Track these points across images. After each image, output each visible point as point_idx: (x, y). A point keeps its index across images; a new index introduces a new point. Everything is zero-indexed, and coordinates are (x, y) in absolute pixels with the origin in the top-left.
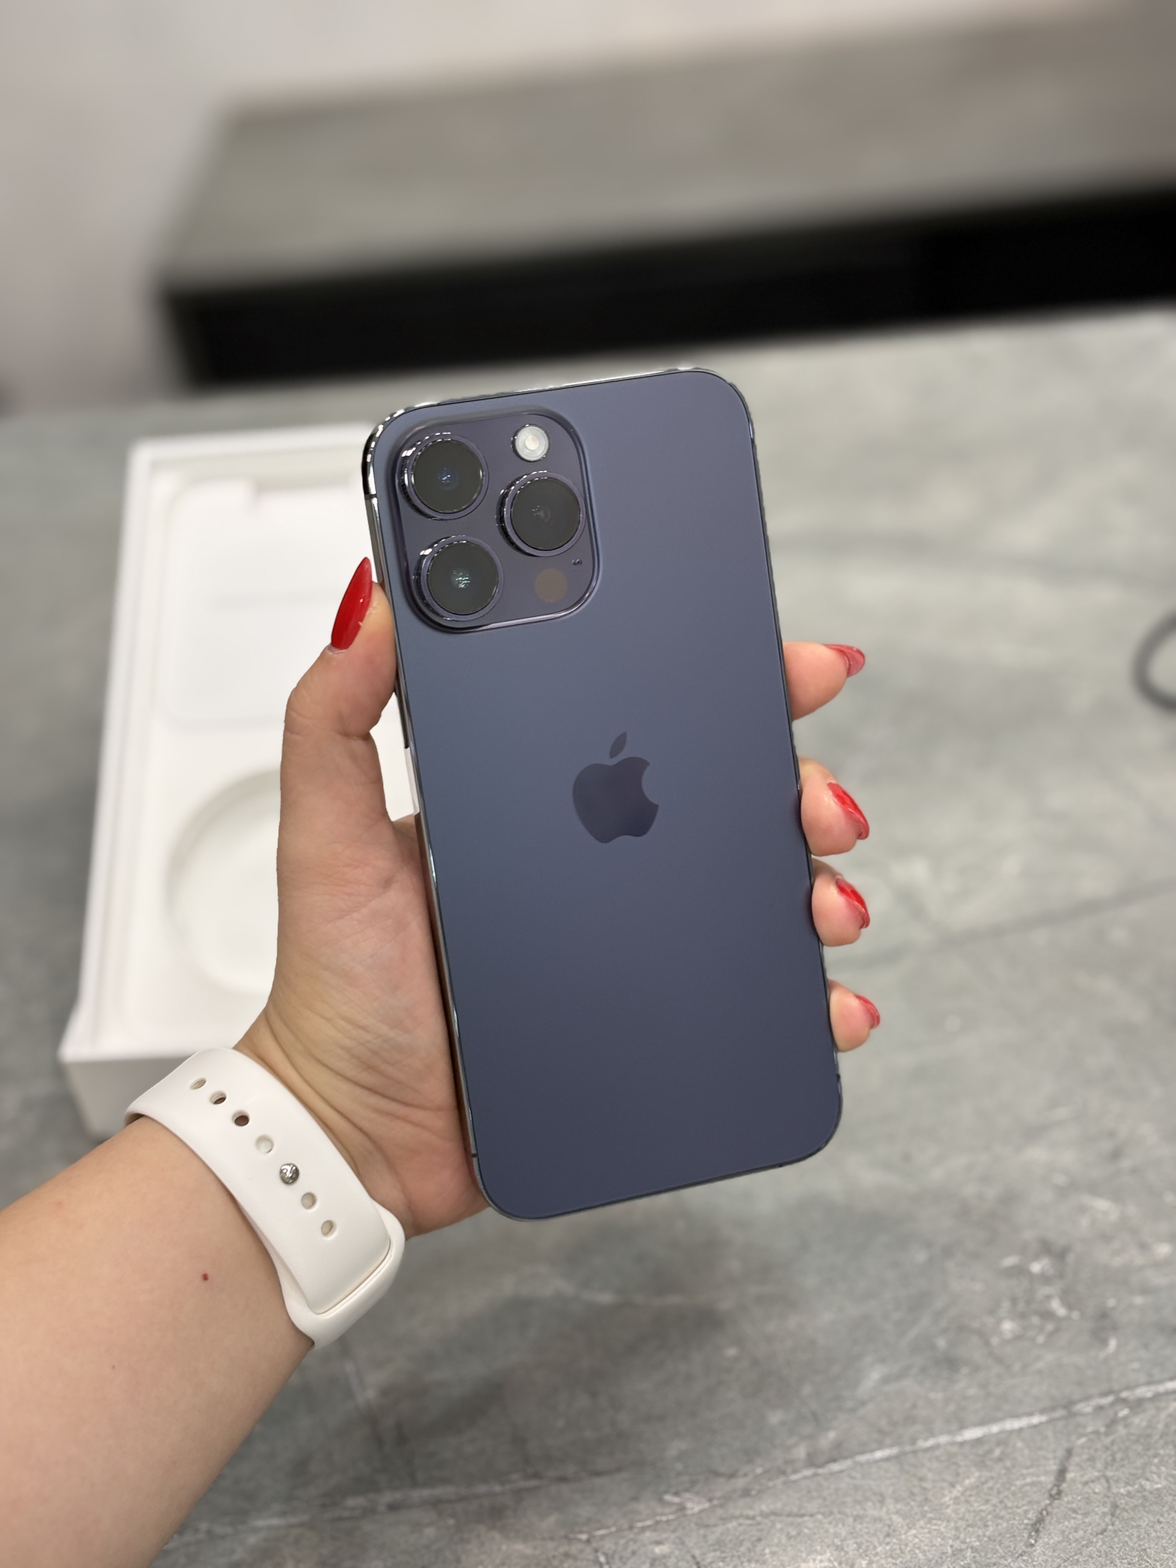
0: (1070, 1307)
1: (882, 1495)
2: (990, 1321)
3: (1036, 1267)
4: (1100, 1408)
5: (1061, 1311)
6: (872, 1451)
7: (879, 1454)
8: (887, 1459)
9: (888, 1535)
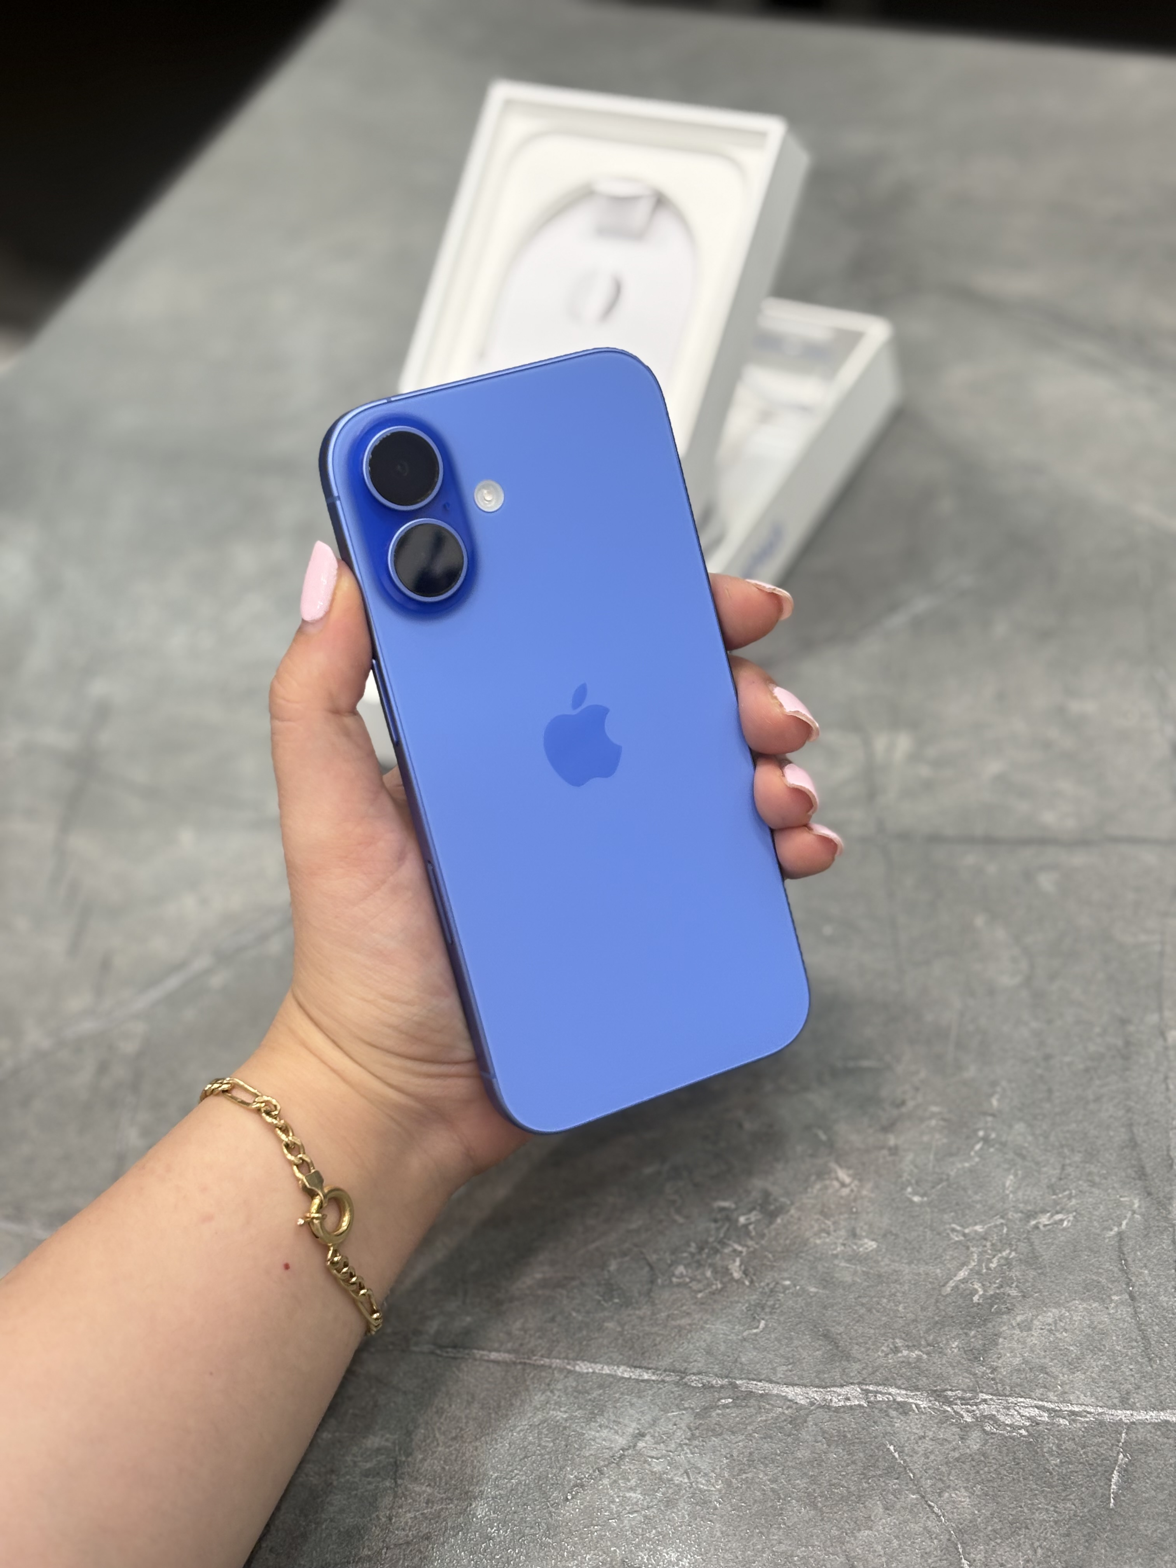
0: (746, 1273)
1: (473, 1397)
2: (668, 1258)
3: (742, 1220)
4: (708, 1387)
5: (736, 1275)
6: (490, 1351)
7: (494, 1356)
8: (496, 1362)
9: (454, 1439)
